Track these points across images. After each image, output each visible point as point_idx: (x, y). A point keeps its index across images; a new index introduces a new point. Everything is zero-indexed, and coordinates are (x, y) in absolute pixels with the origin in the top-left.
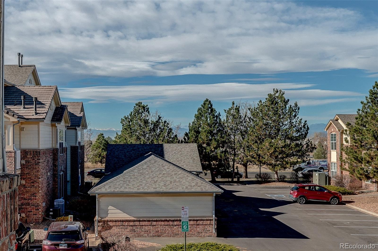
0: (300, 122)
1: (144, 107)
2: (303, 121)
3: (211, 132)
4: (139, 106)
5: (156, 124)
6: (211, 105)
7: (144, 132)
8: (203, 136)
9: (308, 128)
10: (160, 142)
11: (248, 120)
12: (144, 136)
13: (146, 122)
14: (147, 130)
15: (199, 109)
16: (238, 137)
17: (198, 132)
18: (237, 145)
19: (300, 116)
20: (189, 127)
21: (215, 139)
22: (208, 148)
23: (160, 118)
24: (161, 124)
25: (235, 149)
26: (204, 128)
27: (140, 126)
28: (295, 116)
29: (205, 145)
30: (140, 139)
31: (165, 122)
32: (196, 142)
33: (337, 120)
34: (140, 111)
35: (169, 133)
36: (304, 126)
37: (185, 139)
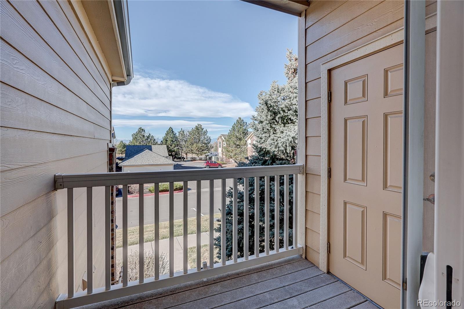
0: (208, 137)
1: (143, 130)
2: (209, 137)
3: (172, 141)
4: (141, 129)
5: (148, 137)
6: (172, 130)
7: (143, 140)
8: (169, 142)
9: (211, 140)
10: (150, 145)
11: (187, 136)
12: (143, 142)
13: (144, 136)
14: (144, 139)
15: (167, 131)
16: (184, 143)
17: (167, 141)
18: (183, 146)
19: (208, 135)
20: (163, 138)
21: (174, 144)
22: (171, 147)
23: (150, 134)
24: (150, 137)
25: (182, 148)
26: (169, 139)
27: (141, 138)
28: (206, 135)
29: (169, 146)
30: (141, 143)
31: (152, 136)
32: (166, 144)
33: (221, 137)
34: (141, 131)
35: (154, 141)
36: (209, 139)
37: (161, 144)
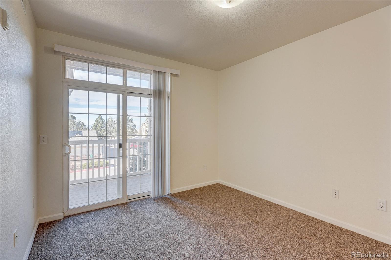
0: (133, 124)
1: (73, 117)
2: (134, 124)
3: (101, 127)
4: (71, 117)
5: (79, 123)
6: (102, 117)
7: (73, 127)
8: (98, 128)
9: (136, 126)
10: (81, 130)
11: (115, 123)
12: (74, 128)
13: (74, 123)
14: (75, 126)
15: (97, 118)
16: (112, 128)
17: (97, 127)
18: (111, 131)
19: (133, 122)
20: (93, 125)
21: (103, 129)
22: (100, 132)
23: (80, 121)
24: (81, 124)
25: (110, 133)
26: (99, 125)
27: (72, 124)
28: (132, 122)
29: (99, 131)
30: (72, 129)
31: (83, 123)
32: (95, 130)
33: (145, 123)
34: (72, 118)
35: (84, 127)
36: (134, 125)
37: (91, 129)
